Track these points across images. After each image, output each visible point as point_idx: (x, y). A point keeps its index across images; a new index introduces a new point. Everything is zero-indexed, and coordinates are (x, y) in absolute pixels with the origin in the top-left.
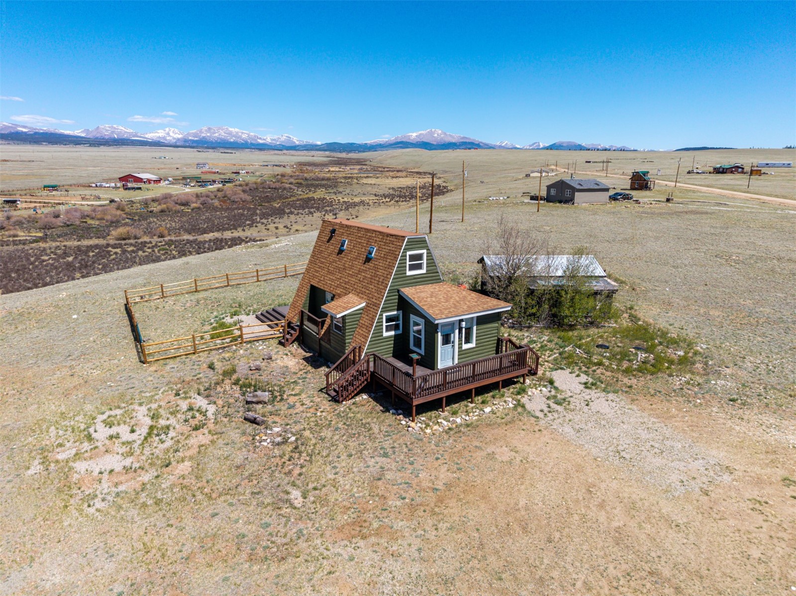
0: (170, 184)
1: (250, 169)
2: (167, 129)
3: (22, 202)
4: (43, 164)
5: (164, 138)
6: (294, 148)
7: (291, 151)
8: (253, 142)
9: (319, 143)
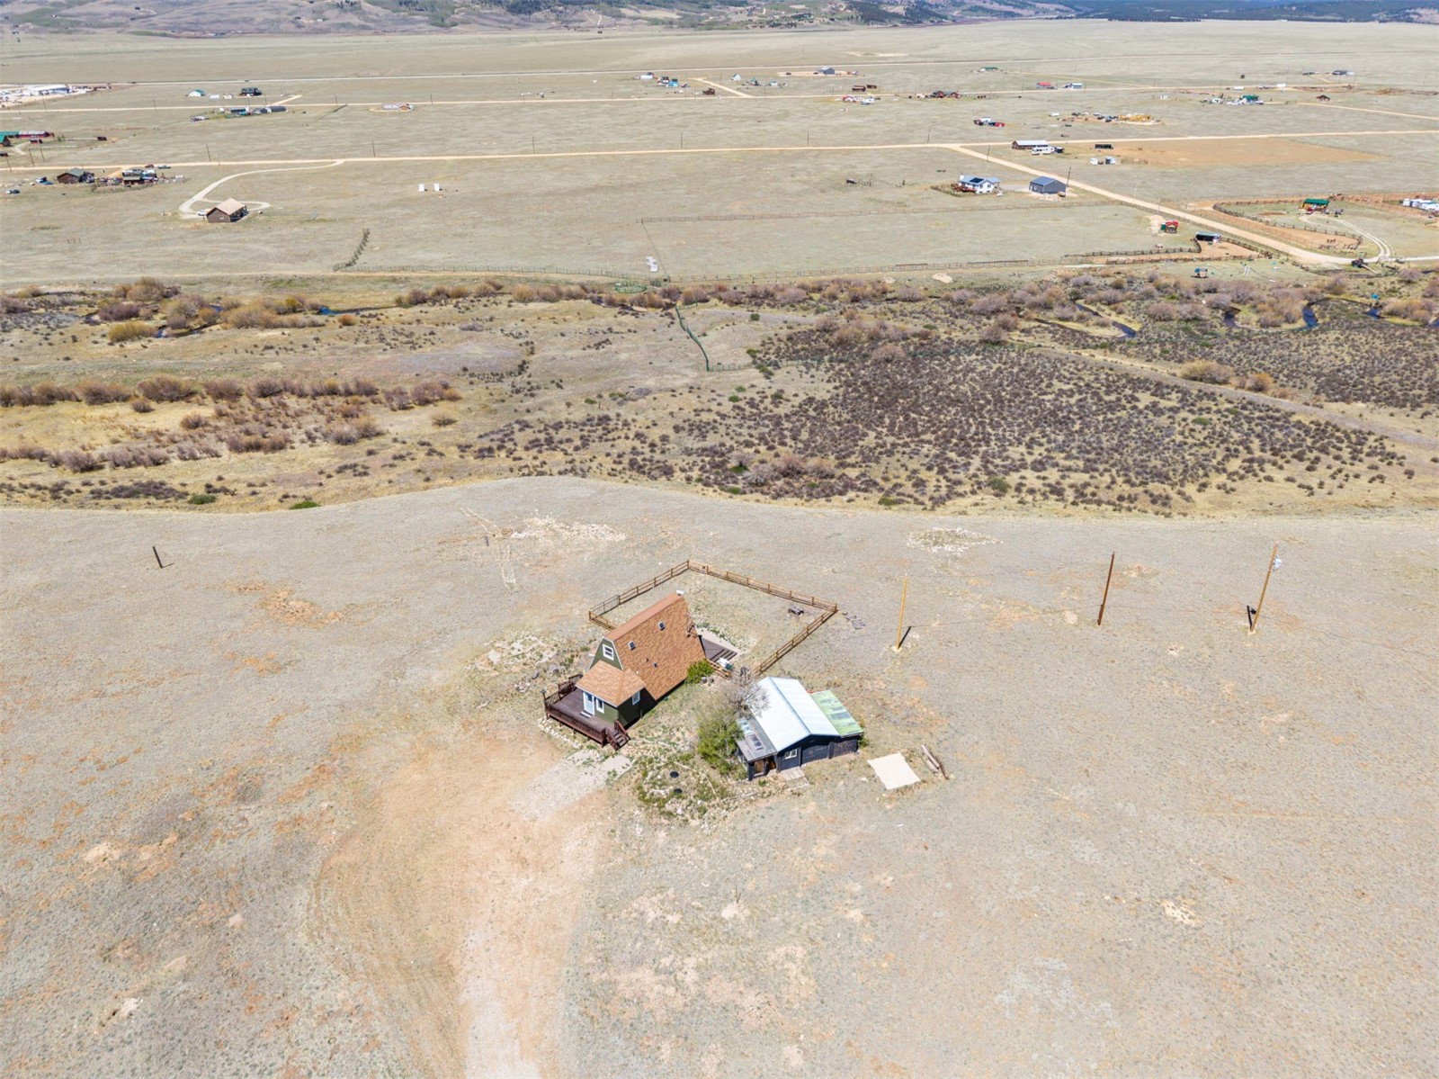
3: (1222, 238)
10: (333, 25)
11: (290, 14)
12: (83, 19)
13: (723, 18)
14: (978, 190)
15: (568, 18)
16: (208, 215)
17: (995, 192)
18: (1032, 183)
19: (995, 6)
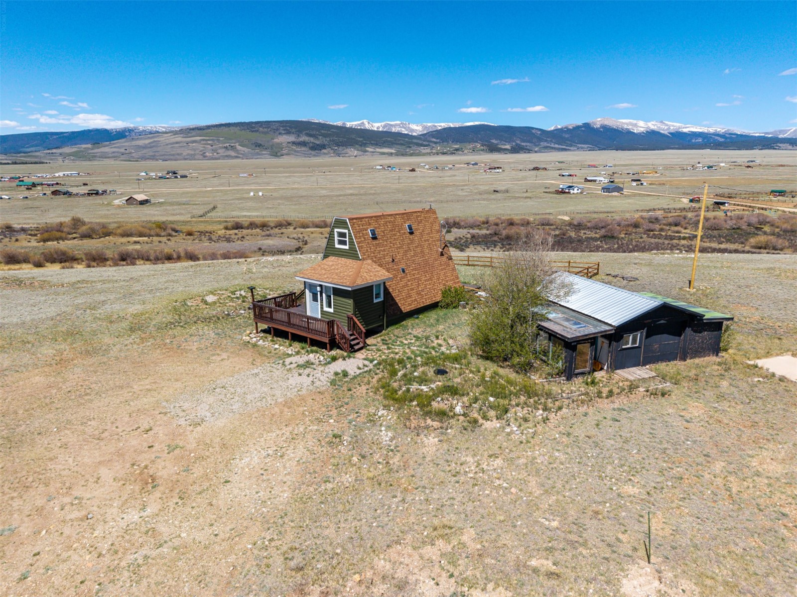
3: (729, 204)
10: (222, 156)
11: (201, 151)
12: (98, 155)
13: (418, 151)
14: (572, 192)
15: (339, 152)
16: (127, 201)
17: (581, 193)
18: (603, 188)
19: (557, 146)
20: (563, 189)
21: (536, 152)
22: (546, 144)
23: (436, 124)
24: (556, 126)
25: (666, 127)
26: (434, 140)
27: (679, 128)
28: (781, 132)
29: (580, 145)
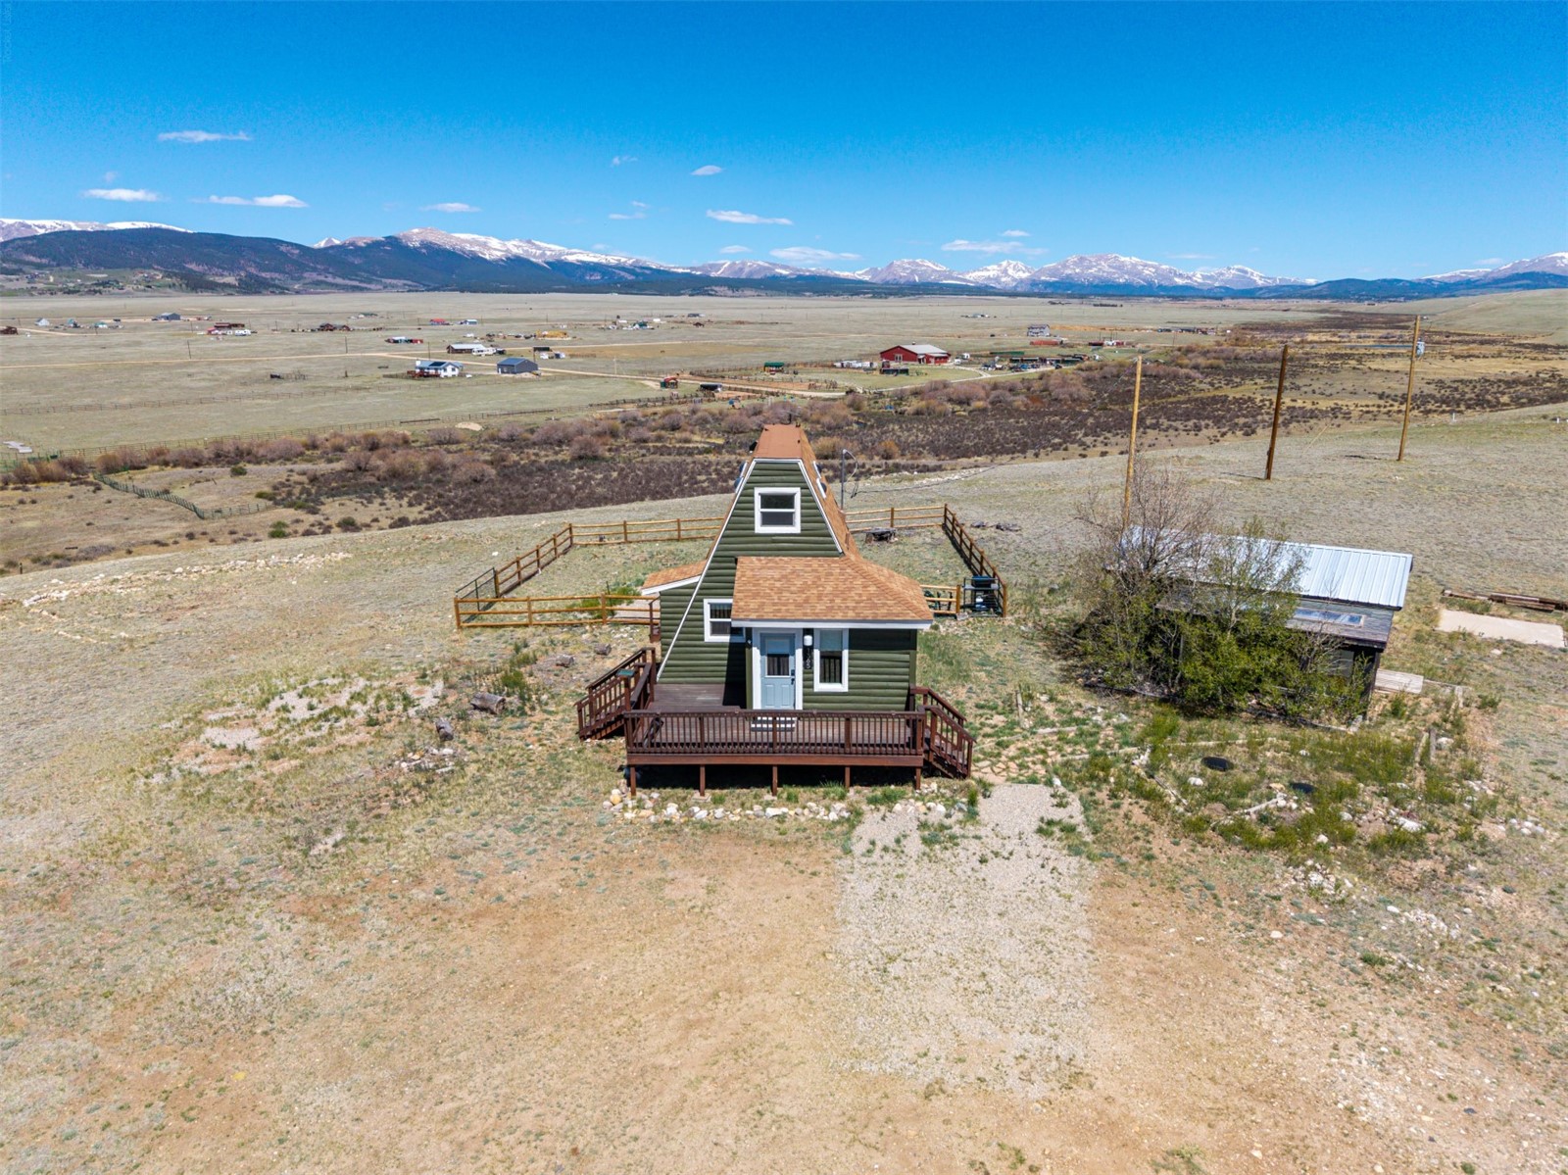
0: (962, 364)
1: (1125, 337)
2: (1004, 263)
3: (723, 388)
4: (788, 328)
5: (997, 279)
6: (1252, 293)
7: (1241, 301)
8: (1165, 283)
9: (1311, 281)
14: (442, 373)
17: (461, 375)
18: (499, 366)
19: (339, 281)
20: (422, 369)
21: (298, 292)
22: (315, 276)
23: (29, 222)
24: (330, 241)
25: (539, 252)
26: (32, 258)
27: (561, 254)
28: (712, 266)
29: (388, 281)
